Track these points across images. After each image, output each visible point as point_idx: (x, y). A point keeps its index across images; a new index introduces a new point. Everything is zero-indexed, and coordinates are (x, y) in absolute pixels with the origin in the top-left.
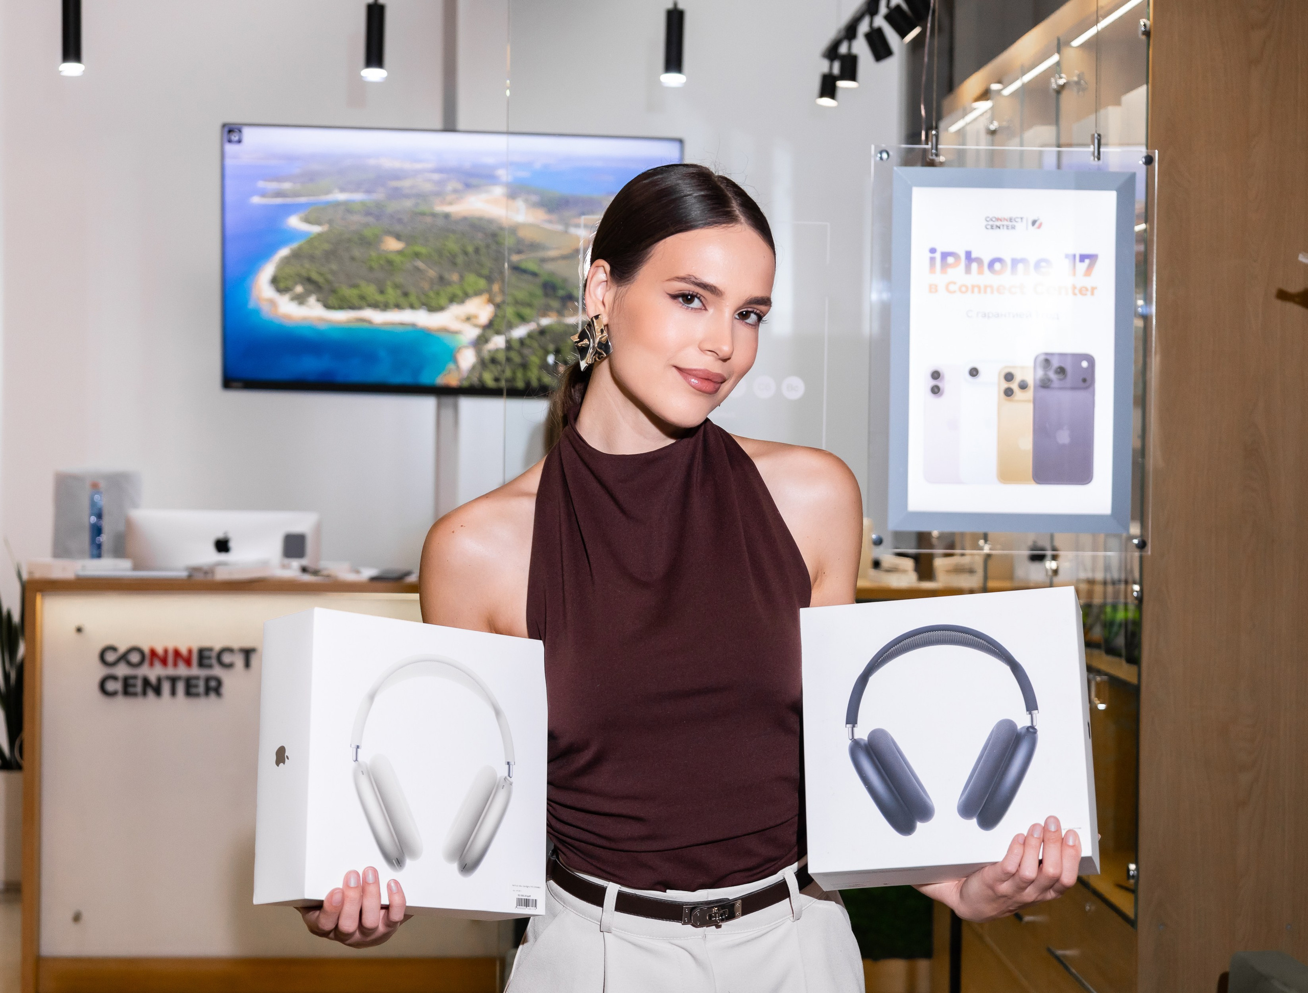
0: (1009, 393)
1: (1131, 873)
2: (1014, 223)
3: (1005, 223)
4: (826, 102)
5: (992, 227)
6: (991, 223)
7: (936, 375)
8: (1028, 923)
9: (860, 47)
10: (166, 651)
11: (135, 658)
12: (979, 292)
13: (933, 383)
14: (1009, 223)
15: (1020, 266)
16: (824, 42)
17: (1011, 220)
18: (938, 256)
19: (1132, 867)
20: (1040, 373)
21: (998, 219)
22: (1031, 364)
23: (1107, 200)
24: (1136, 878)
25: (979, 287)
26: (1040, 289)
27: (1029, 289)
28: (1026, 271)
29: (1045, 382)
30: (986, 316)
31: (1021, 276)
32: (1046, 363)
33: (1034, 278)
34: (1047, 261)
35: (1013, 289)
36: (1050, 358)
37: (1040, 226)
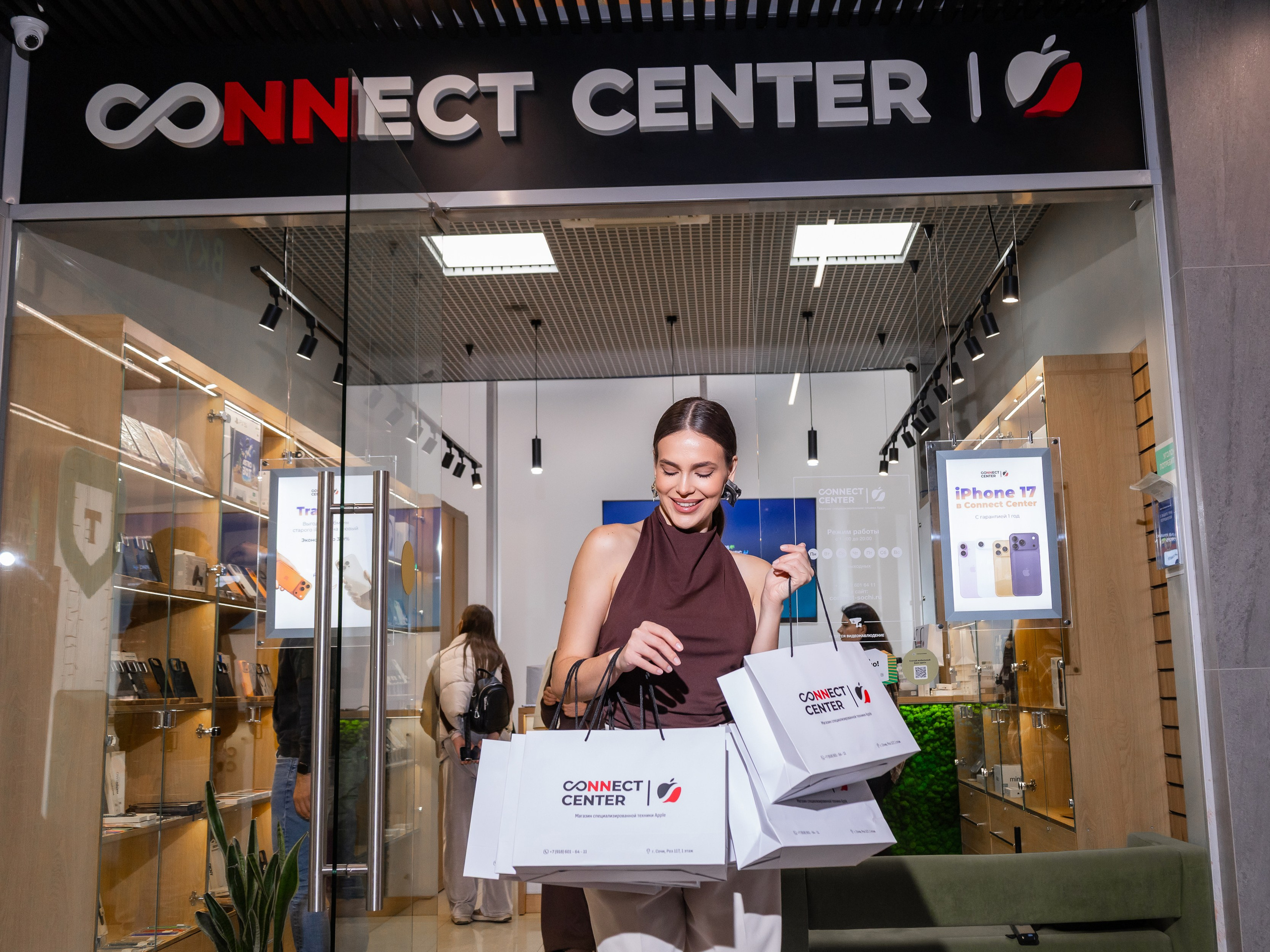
0: (998, 553)
1: (1071, 804)
2: (995, 474)
4: (883, 474)
5: (985, 477)
6: (984, 474)
7: (963, 546)
9: (900, 444)
12: (981, 506)
13: (962, 550)
14: (992, 474)
15: (999, 494)
16: (881, 447)
17: (993, 472)
18: (960, 491)
19: (1071, 800)
20: (1013, 543)
21: (987, 472)
23: (1038, 462)
24: (1073, 805)
25: (980, 504)
26: (1009, 504)
27: (1004, 504)
28: (1002, 496)
29: (1015, 547)
30: (985, 517)
31: (1000, 499)
32: (1014, 538)
33: (1006, 498)
34: (1012, 491)
35: (997, 505)
36: (1017, 536)
37: (1007, 475)
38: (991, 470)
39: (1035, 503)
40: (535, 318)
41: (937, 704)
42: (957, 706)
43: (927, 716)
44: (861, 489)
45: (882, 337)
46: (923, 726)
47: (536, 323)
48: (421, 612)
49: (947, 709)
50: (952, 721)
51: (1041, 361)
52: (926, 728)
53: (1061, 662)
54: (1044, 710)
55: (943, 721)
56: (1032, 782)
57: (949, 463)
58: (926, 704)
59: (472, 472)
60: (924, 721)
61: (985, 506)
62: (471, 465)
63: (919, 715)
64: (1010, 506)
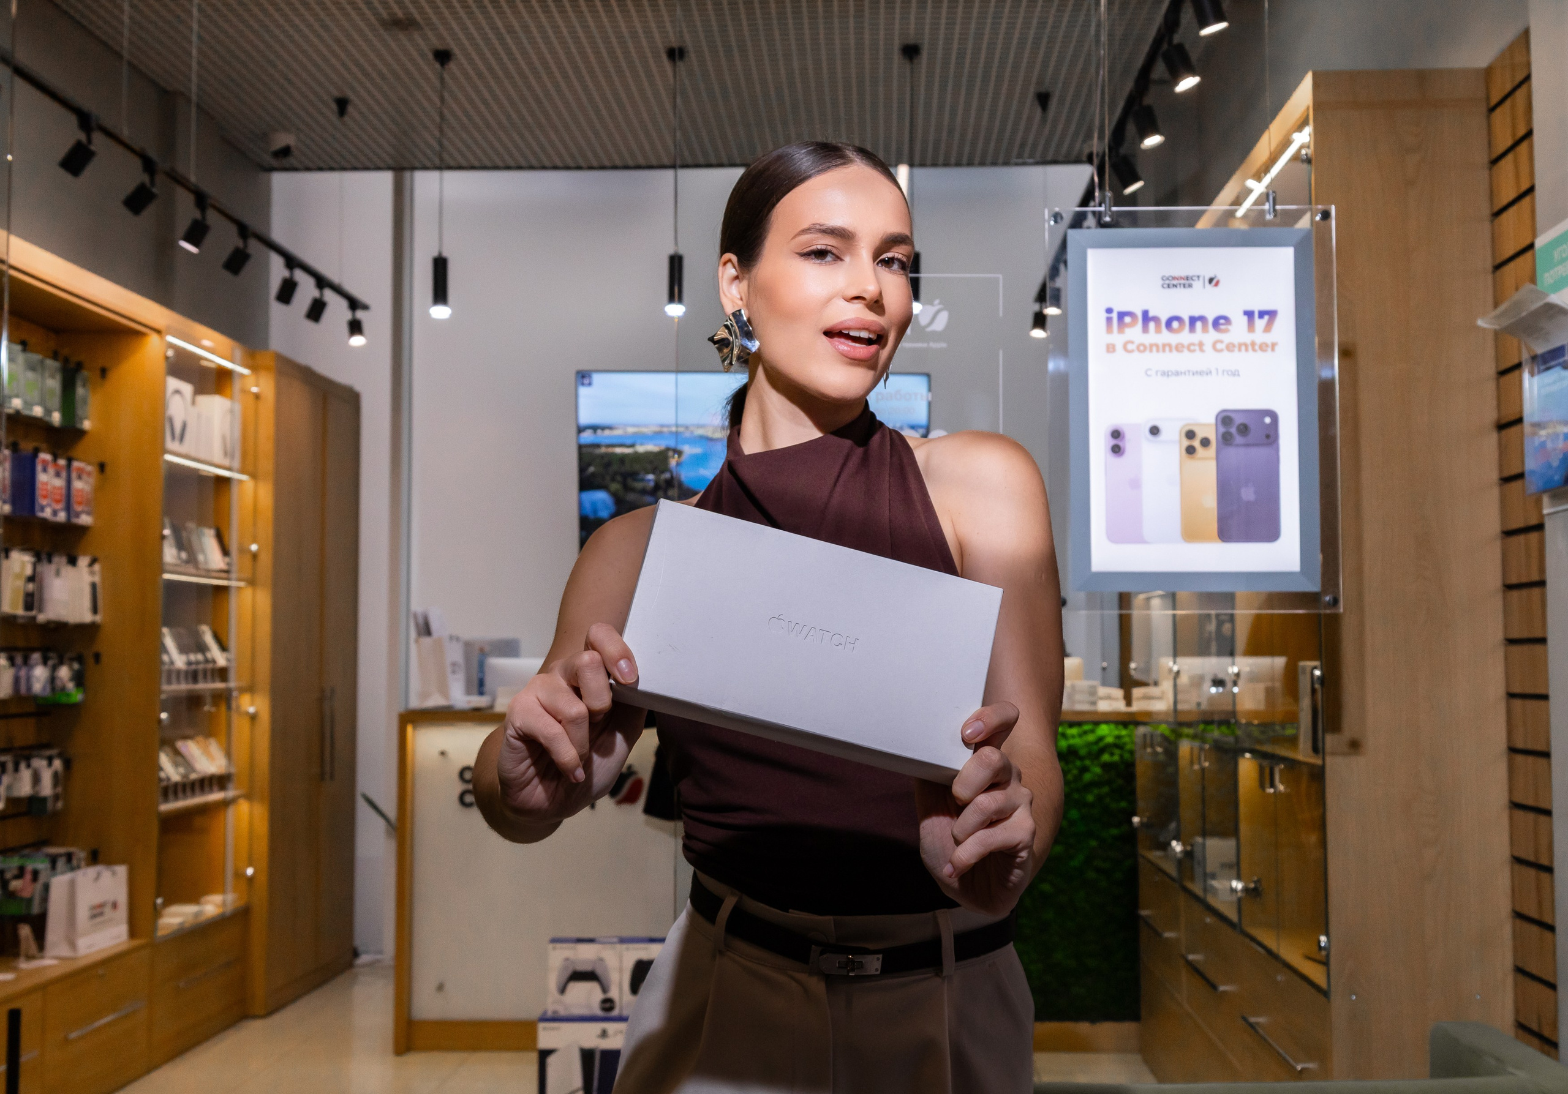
0: (1190, 450)
1: (1323, 944)
2: (1191, 282)
3: (1182, 282)
4: (1038, 334)
5: (1169, 286)
6: (1167, 282)
8: (1224, 992)
12: (1158, 351)
13: (1113, 442)
14: (1186, 282)
15: (1199, 324)
16: (1036, 289)
17: (1187, 278)
18: (1115, 316)
19: (1323, 939)
20: (1222, 430)
21: (1174, 278)
22: (1212, 421)
23: (1285, 256)
24: (1327, 949)
25: (1157, 346)
26: (1219, 346)
27: (1208, 347)
28: (1205, 329)
29: (1226, 439)
30: (1166, 374)
31: (1199, 335)
32: (1225, 419)
33: (1212, 335)
34: (1226, 319)
35: (1192, 348)
36: (1232, 415)
37: (1217, 284)
38: (1183, 274)
39: (1274, 345)
40: (440, 46)
41: (1107, 722)
42: (1142, 730)
43: (1089, 744)
45: (1043, 99)
46: (1082, 758)
47: (443, 57)
48: (254, 547)
49: (1124, 732)
50: (1132, 752)
51: (1307, 83)
52: (1087, 762)
53: (1317, 673)
54: (1284, 759)
55: (1117, 752)
56: (1255, 882)
57: (1094, 256)
58: (1086, 723)
59: (348, 315)
60: (1083, 752)
61: (1167, 349)
62: (343, 303)
63: (1077, 741)
64: (1221, 351)
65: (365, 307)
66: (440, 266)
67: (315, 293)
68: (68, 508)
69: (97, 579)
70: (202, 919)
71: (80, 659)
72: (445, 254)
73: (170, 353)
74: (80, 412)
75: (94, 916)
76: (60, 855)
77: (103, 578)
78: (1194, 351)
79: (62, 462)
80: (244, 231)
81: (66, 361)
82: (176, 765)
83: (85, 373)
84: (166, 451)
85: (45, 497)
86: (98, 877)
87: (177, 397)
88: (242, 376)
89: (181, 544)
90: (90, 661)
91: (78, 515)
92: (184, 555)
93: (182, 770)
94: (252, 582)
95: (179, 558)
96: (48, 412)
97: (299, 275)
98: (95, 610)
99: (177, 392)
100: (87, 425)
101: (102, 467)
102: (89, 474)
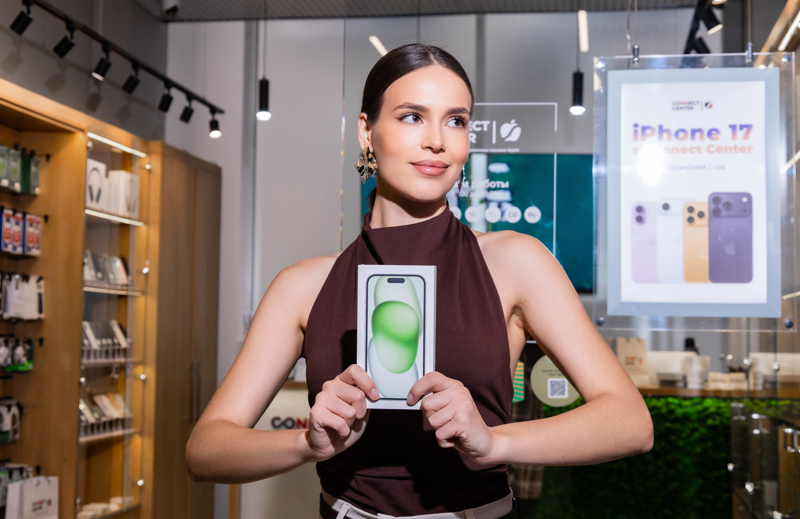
0: (691, 220)
2: (693, 105)
3: (687, 105)
5: (677, 108)
6: (676, 106)
10: (306, 420)
11: (289, 424)
13: (637, 214)
14: (690, 106)
15: (697, 135)
17: (690, 103)
18: (639, 129)
20: (713, 206)
21: (681, 103)
22: (706, 200)
23: (759, 87)
25: (668, 149)
26: (712, 149)
27: (704, 149)
28: (702, 137)
29: (715, 213)
31: (698, 141)
32: (715, 199)
33: (707, 141)
34: (716, 130)
35: (693, 150)
36: (720, 196)
37: (711, 107)
38: (688, 100)
39: (750, 149)
41: (712, 397)
42: (734, 405)
43: (699, 412)
44: (486, 123)
46: (693, 422)
48: (146, 270)
49: (723, 404)
50: (728, 418)
52: (697, 425)
55: (718, 418)
57: (625, 89)
58: (697, 397)
59: (209, 117)
60: (694, 417)
61: (675, 151)
62: (206, 110)
63: (690, 410)
64: (712, 152)
65: (221, 112)
66: (264, 85)
67: (186, 103)
68: (23, 245)
69: (42, 291)
70: (108, 513)
71: (29, 342)
72: (268, 77)
73: (90, 144)
74: (33, 182)
75: (35, 510)
76: (16, 469)
77: (46, 291)
78: (693, 153)
79: (19, 215)
80: (136, 65)
81: (23, 150)
82: (92, 412)
83: (36, 158)
84: (86, 208)
85: (8, 238)
86: (39, 483)
87: (95, 173)
88: (139, 158)
89: (97, 268)
90: (37, 344)
91: (30, 249)
92: (100, 275)
93: (96, 415)
94: (144, 293)
95: (96, 277)
96: (12, 183)
97: (174, 92)
98: (40, 310)
99: (95, 169)
100: (37, 191)
101: (46, 218)
102: (38, 223)
